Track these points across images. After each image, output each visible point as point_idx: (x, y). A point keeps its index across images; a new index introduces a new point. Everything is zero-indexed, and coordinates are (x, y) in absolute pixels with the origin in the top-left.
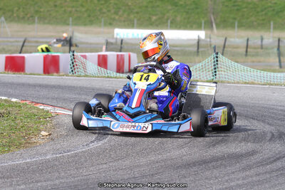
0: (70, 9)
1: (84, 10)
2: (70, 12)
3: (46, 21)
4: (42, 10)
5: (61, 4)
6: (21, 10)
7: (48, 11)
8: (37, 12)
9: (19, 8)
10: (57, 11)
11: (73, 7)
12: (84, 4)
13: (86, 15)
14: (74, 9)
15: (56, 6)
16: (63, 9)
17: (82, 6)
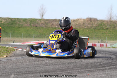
0: (108, 34)
1: (113, 35)
2: (108, 36)
3: (99, 39)
4: (98, 35)
5: (105, 32)
6: (90, 35)
7: (100, 35)
8: (96, 35)
9: (89, 34)
10: (103, 35)
11: (109, 34)
12: (113, 33)
13: (114, 37)
14: (109, 35)
15: (103, 33)
16: (105, 34)
17: (112, 33)
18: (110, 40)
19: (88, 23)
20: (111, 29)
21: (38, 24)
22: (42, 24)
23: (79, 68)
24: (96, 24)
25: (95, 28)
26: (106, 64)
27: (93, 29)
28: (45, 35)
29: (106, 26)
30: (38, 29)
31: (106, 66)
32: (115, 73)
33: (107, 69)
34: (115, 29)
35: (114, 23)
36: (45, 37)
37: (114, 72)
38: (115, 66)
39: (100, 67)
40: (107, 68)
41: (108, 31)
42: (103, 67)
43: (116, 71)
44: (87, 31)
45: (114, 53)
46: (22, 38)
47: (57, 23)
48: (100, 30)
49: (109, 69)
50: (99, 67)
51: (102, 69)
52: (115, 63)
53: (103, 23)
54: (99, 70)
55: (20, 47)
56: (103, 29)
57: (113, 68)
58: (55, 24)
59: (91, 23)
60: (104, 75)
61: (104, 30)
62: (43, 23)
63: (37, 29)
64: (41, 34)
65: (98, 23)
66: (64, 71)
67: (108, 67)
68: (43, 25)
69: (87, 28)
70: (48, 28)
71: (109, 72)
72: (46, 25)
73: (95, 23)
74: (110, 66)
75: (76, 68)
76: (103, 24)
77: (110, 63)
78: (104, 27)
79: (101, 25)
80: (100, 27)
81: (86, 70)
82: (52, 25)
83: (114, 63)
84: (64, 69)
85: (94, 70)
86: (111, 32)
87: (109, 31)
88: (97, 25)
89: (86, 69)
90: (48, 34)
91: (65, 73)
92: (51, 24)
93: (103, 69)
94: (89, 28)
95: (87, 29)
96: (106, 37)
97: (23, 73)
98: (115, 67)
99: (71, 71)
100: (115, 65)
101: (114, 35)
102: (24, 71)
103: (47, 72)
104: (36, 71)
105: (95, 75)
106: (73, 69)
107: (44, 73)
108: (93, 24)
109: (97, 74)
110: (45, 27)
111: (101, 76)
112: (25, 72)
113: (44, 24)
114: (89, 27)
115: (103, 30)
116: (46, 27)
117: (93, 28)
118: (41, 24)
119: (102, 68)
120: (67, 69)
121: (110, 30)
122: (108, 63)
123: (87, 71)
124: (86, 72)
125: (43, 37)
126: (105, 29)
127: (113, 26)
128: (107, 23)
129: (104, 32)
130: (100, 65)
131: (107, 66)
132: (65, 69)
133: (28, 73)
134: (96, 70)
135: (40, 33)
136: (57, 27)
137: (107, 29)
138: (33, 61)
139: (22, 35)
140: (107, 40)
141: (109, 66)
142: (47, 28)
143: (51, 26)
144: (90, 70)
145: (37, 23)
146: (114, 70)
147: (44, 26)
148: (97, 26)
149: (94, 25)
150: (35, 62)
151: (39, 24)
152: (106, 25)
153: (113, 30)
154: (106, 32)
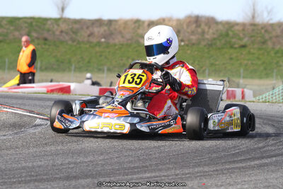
18: (252, 78)
19: (189, 30)
20: (256, 46)
21: (51, 33)
22: (62, 32)
23: (175, 163)
24: (214, 34)
25: (210, 43)
26: (248, 151)
27: (205, 46)
28: (70, 62)
29: (241, 39)
30: (49, 45)
31: (249, 159)
32: (276, 179)
33: (253, 168)
34: (264, 46)
35: (263, 31)
36: (70, 70)
37: (274, 175)
38: (274, 159)
39: (234, 162)
40: (252, 163)
41: (245, 51)
42: (241, 161)
43: (279, 174)
44: (189, 52)
45: (269, 120)
46: (6, 71)
47: (105, 31)
48: (223, 48)
49: (260, 166)
50: (230, 162)
51: (239, 168)
52: (273, 148)
53: (233, 29)
54: (231, 171)
55: (6, 100)
56: (232, 47)
57: (271, 164)
58: (99, 32)
59: (200, 30)
60: (246, 186)
61: (236, 48)
62: (64, 29)
63: (47, 47)
64: (58, 61)
65: (217, 31)
66: (135, 173)
67: (257, 162)
68: (64, 34)
69: (187, 43)
70: (79, 43)
71: (260, 177)
72: (74, 36)
73: (211, 31)
74: (263, 158)
75: (168, 166)
76: (230, 33)
77: (260, 148)
78: (233, 40)
79: (227, 35)
80: (223, 42)
81: (196, 170)
82: (89, 36)
83: (272, 150)
84: (134, 168)
85: (217, 170)
86: (253, 54)
87: (249, 52)
88: (215, 36)
89: (194, 166)
90: (79, 62)
91: (137, 179)
92: (88, 32)
93: (243, 167)
94: (193, 44)
95: (187, 45)
96: (242, 71)
97: (22, 181)
98: (276, 161)
99: (153, 174)
100: (275, 156)
101: (264, 63)
102: (24, 175)
103: (87, 176)
104: (56, 174)
105: (221, 186)
106: (160, 167)
107: (80, 181)
108: (203, 33)
109: (228, 181)
110: (70, 42)
111: (239, 187)
112: (26, 176)
113: (67, 33)
114: (194, 41)
115: (232, 51)
116: (74, 41)
117: (203, 43)
118: (58, 33)
119: (241, 165)
120: (143, 167)
121: (252, 50)
122: (255, 150)
123: (198, 173)
124: (196, 177)
125: (64, 70)
126: (236, 46)
127: (259, 39)
128: (243, 30)
129: (235, 55)
130: (233, 154)
131: (254, 159)
132: (138, 167)
133: (35, 181)
134: (222, 170)
135: (55, 57)
136: (103, 40)
137: (244, 46)
138: (46, 144)
139: (5, 62)
140: (244, 77)
141: (258, 159)
142: (75, 43)
143: (86, 39)
144: (206, 169)
145: (49, 30)
146: (272, 171)
147: (67, 38)
148: (214, 39)
149: (207, 36)
150: (53, 148)
151: (54, 33)
152: (241, 35)
153: (260, 49)
154: (242, 54)
